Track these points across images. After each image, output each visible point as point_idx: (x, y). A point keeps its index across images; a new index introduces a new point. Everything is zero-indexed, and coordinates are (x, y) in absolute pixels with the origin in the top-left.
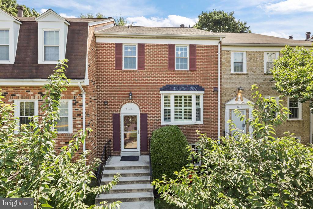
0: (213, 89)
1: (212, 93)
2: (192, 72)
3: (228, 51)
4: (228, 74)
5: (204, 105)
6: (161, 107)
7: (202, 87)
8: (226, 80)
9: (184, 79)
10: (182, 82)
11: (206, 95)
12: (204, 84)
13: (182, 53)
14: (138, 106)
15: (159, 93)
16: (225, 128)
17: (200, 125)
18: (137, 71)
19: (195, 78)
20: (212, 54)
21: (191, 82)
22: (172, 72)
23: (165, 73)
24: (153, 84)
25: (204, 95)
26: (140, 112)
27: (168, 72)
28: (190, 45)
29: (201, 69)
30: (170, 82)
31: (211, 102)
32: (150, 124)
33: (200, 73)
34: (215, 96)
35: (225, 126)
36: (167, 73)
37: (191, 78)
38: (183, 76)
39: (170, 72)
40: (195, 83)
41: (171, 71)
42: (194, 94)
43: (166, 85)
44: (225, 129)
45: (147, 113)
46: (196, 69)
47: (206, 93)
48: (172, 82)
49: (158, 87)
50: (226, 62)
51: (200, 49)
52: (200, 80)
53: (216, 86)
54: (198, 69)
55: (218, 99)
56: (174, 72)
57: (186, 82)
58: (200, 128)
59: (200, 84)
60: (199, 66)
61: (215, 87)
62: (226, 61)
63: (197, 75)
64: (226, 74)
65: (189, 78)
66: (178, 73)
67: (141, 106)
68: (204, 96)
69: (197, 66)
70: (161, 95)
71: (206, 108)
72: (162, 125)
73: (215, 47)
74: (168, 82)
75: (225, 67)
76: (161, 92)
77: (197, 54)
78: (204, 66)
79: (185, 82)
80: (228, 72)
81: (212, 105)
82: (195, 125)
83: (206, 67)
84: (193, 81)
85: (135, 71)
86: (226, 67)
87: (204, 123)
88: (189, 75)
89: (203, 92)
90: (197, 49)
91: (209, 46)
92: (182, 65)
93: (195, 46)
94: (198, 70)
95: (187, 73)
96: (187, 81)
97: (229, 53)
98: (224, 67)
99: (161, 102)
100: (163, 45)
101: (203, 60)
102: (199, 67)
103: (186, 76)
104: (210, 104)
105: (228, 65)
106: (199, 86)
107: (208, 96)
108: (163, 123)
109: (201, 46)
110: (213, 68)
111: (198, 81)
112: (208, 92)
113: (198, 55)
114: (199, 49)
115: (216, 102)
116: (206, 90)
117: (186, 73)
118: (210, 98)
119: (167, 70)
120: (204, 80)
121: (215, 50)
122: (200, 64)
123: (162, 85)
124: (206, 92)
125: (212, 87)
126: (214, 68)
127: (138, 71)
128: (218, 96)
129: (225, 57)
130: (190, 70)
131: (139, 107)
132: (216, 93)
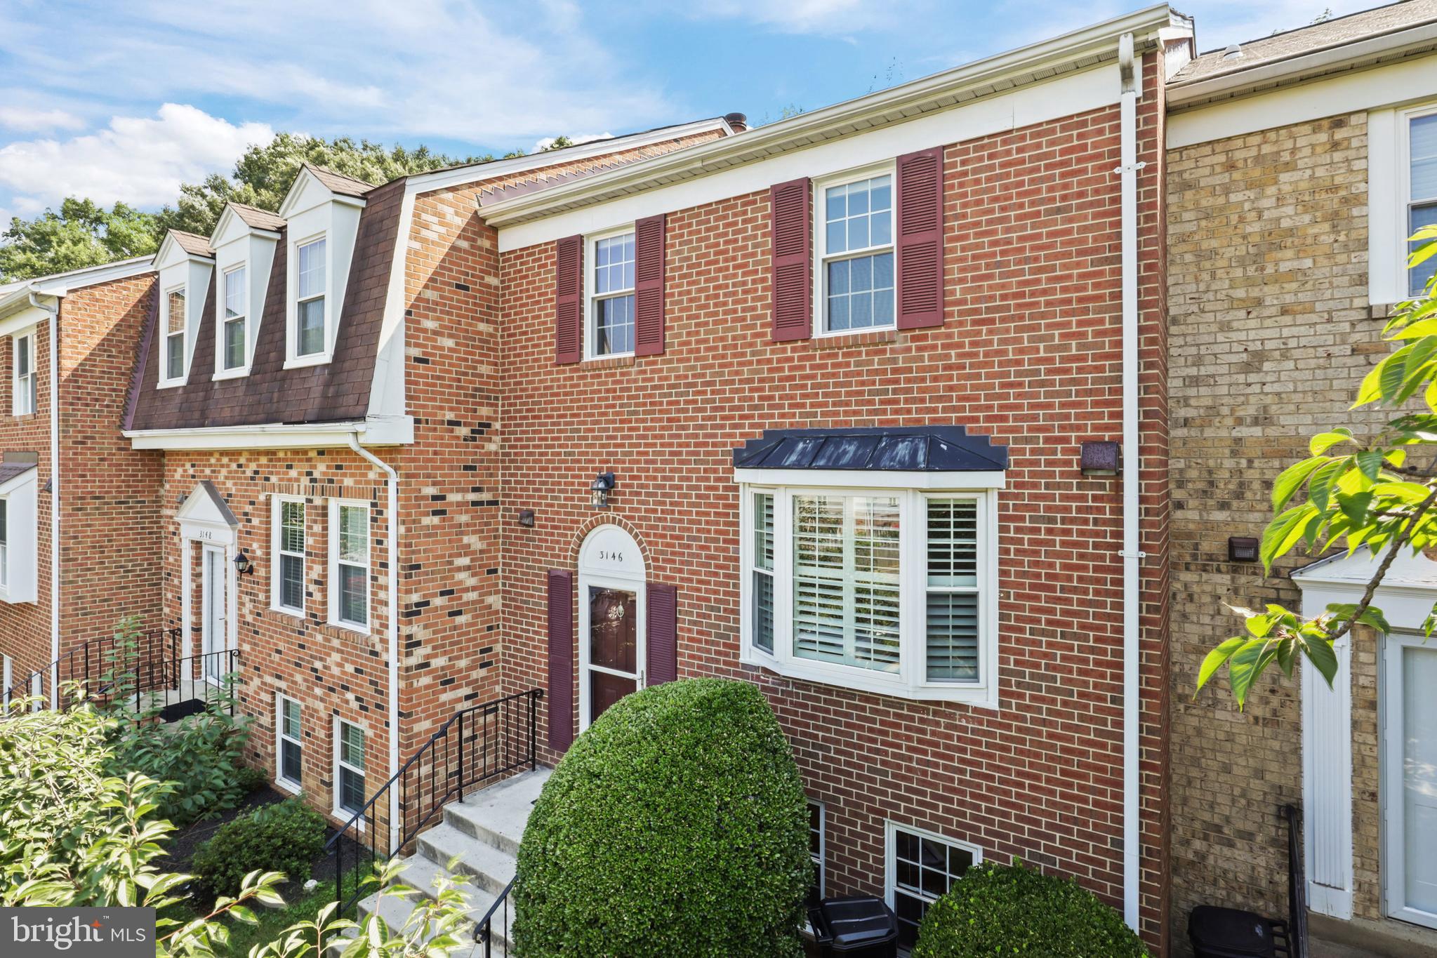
0: (1075, 451)
1: (1069, 486)
2: (914, 339)
3: (1338, 121)
4: (1329, 321)
5: (1003, 573)
6: (737, 559)
7: (985, 440)
8: (1307, 375)
9: (861, 393)
10: (855, 413)
11: (1016, 496)
12: (1004, 419)
13: (858, 226)
14: (640, 543)
15: (727, 479)
16: (1298, 776)
17: (976, 710)
18: (632, 366)
19: (935, 379)
20: (1065, 186)
21: (909, 411)
22: (794, 350)
23: (759, 362)
24: (702, 427)
25: (1002, 496)
26: (648, 575)
27: (773, 352)
28: (899, 158)
29: (976, 311)
30: (783, 416)
31: (1058, 555)
32: (687, 647)
33: (973, 344)
34: (1101, 510)
35: (1299, 764)
36: (769, 361)
37: (908, 380)
38: (859, 374)
39: (784, 351)
40: (935, 410)
41: (789, 346)
42: (915, 489)
43: (766, 433)
44: (1297, 790)
45: (676, 588)
46: (945, 315)
47: (1017, 486)
48: (794, 415)
49: (725, 444)
50: (1307, 218)
51: (975, 171)
52: (974, 387)
53: (1107, 428)
54: (961, 313)
55: (1120, 535)
56: (804, 348)
57: (876, 412)
58: (974, 731)
59: (976, 420)
60: (964, 291)
61: (1100, 442)
62: (1307, 208)
63: (948, 356)
64: (1314, 318)
65: (897, 381)
66: (829, 356)
67: (650, 543)
68: (1002, 507)
69: (953, 292)
70: (736, 489)
71: (1018, 596)
72: (745, 666)
73: (1095, 121)
74: (772, 416)
75: (1295, 265)
76: (741, 475)
77: (953, 207)
78: (1003, 286)
79: (870, 412)
80: (1331, 304)
81: (1070, 578)
82: (938, 703)
83: (1022, 295)
84: (923, 400)
85: (625, 366)
86: (1308, 263)
87: (1001, 704)
88: (895, 361)
89: (997, 480)
90: (953, 176)
91: (1038, 130)
92: (862, 302)
93: (933, 159)
94: (961, 324)
95: (884, 352)
96: (882, 402)
97: (1340, 134)
98: (1284, 267)
99: (737, 533)
100: (747, 200)
101: (994, 244)
102: (962, 302)
103: (876, 372)
104: (1052, 565)
105: (1328, 239)
106: (967, 434)
107: (1036, 508)
108: (750, 654)
109: (982, 148)
110: (1078, 289)
111: (960, 399)
112: (1032, 474)
113: (956, 217)
114: (965, 174)
115: (1103, 558)
116: (1017, 463)
117: (877, 353)
118: (1052, 520)
119: (766, 344)
120: (1003, 386)
121: (1095, 145)
122: (974, 279)
123: (742, 435)
124: (1020, 474)
125: (1066, 440)
126: (1084, 288)
127: (640, 365)
128: (1120, 511)
129: (1296, 176)
130: (901, 330)
131: (643, 550)
132: (1102, 487)
